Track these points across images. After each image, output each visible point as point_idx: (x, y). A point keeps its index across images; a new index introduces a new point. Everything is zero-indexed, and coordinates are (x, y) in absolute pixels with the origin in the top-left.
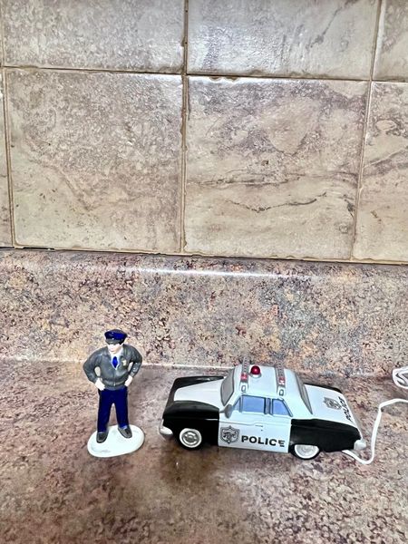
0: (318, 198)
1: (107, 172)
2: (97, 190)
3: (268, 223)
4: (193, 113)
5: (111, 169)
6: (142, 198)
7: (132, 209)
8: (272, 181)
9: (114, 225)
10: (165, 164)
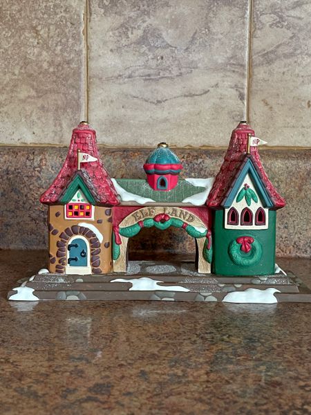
0: (211, 89)
1: (17, 72)
2: (8, 89)
3: (165, 114)
4: (94, 16)
5: (21, 69)
6: (49, 95)
7: (39, 105)
8: (167, 75)
9: (23, 120)
10: (68, 63)
